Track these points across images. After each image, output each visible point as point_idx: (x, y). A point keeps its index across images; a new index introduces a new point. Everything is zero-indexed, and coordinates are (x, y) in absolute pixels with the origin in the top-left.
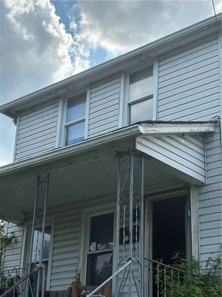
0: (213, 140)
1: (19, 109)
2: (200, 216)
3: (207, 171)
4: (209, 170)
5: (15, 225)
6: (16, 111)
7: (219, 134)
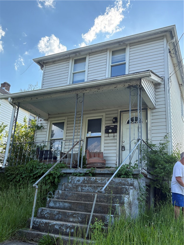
0: (160, 87)
1: (45, 62)
2: (152, 123)
3: (157, 102)
4: (158, 102)
5: (43, 120)
6: (43, 62)
7: (164, 85)
